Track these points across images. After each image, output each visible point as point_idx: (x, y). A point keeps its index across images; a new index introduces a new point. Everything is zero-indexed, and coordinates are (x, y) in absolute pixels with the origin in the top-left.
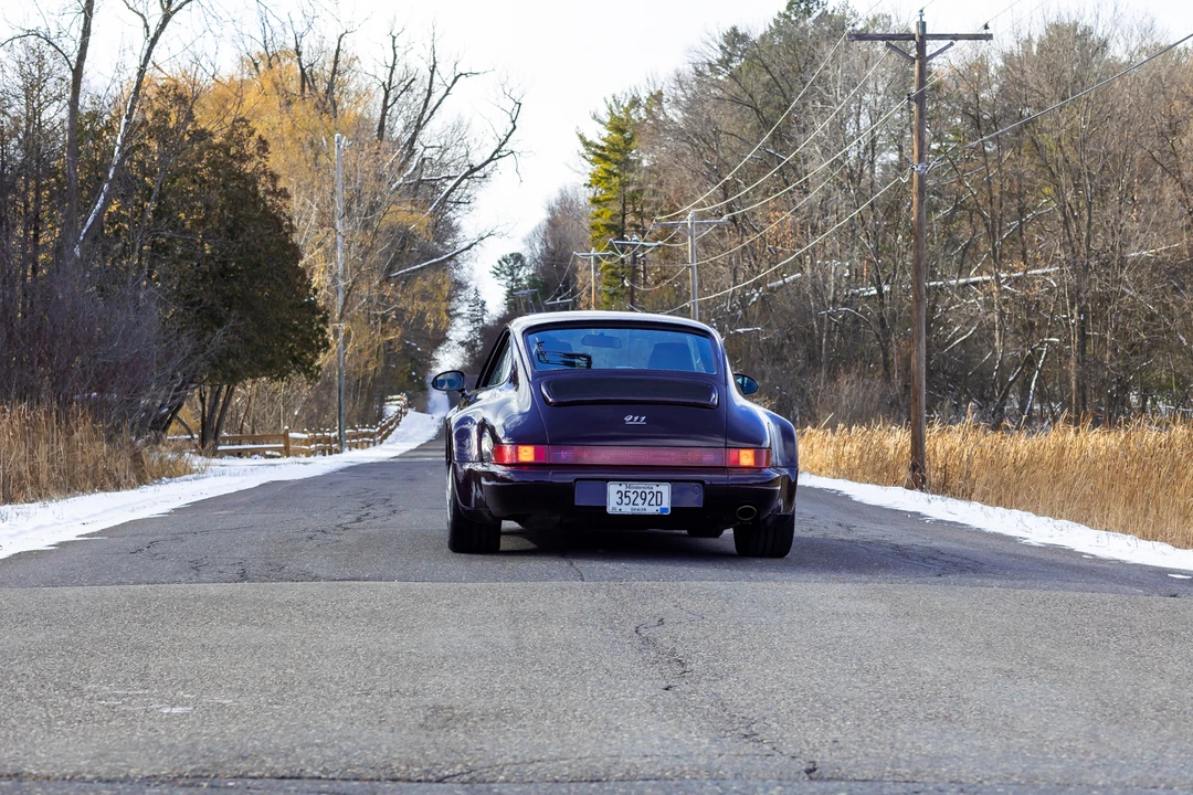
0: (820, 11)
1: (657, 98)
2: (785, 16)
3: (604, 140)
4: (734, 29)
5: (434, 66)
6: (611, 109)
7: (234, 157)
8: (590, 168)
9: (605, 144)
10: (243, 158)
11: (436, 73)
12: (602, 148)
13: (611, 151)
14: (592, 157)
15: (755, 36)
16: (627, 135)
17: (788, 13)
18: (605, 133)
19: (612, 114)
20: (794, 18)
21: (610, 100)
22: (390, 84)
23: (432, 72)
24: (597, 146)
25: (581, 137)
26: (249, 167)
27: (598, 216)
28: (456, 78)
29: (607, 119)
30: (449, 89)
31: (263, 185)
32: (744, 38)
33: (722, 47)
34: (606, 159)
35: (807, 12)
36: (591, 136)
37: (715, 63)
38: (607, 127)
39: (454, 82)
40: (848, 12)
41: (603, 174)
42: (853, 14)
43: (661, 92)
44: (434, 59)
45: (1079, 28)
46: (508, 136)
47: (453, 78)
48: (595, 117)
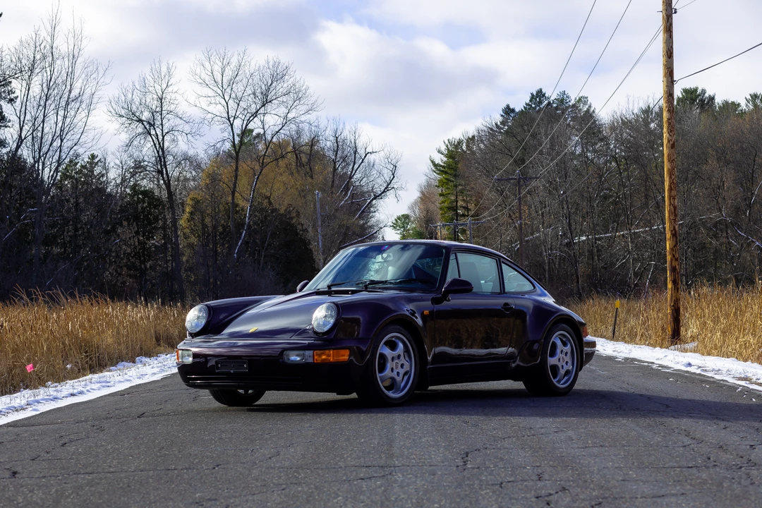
0: (546, 102)
1: (471, 139)
2: (529, 105)
3: (444, 163)
4: (508, 106)
5: (356, 150)
6: (447, 146)
8: (439, 177)
9: (445, 165)
11: (357, 153)
12: (443, 167)
13: (449, 168)
14: (439, 172)
15: (517, 110)
16: (456, 160)
17: (530, 103)
18: (445, 159)
19: (448, 149)
20: (533, 106)
21: (447, 142)
23: (355, 154)
24: (441, 166)
25: (433, 162)
27: (443, 202)
28: (366, 155)
29: (446, 152)
30: (363, 160)
32: (513, 111)
33: (502, 116)
34: (446, 173)
35: (541, 102)
36: (438, 161)
37: (499, 123)
38: (446, 156)
39: (365, 157)
40: (565, 96)
41: (445, 181)
42: (567, 97)
43: (473, 137)
44: (356, 147)
45: (699, 91)
46: (391, 181)
47: (364, 155)
48: (439, 152)
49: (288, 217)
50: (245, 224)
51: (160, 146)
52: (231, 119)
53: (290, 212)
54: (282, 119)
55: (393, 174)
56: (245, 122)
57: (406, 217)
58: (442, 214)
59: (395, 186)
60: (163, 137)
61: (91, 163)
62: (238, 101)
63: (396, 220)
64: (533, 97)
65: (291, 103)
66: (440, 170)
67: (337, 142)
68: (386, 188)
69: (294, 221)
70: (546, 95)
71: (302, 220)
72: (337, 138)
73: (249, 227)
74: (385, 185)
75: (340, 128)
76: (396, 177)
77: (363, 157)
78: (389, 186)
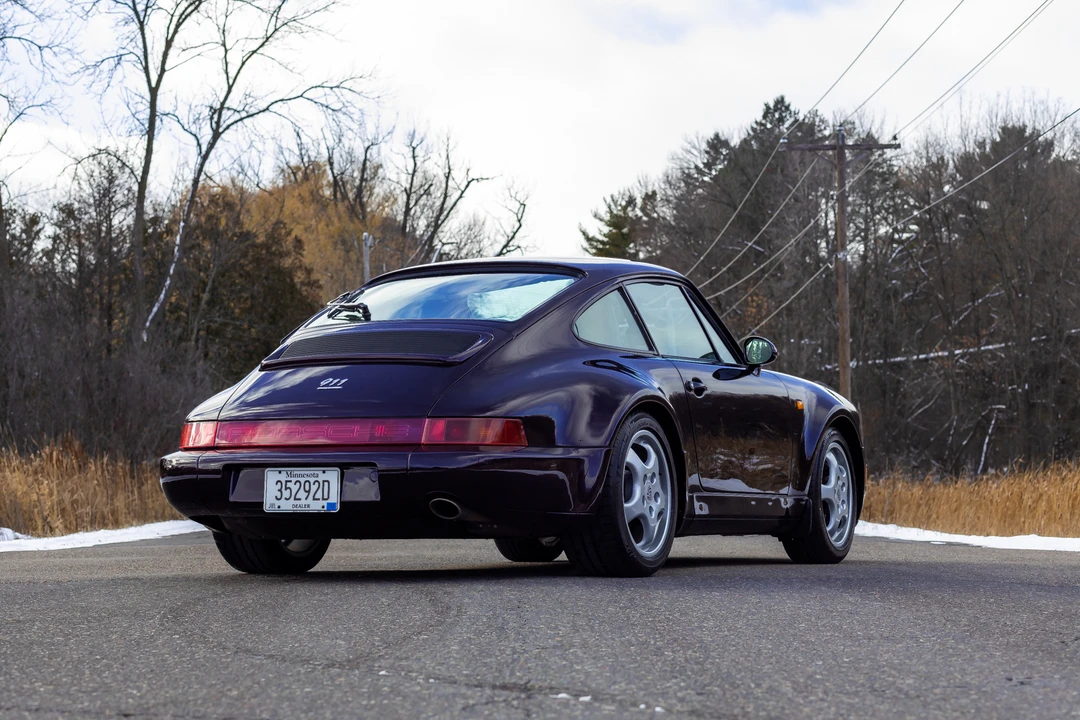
0: (792, 119)
1: (650, 197)
2: (761, 124)
3: (605, 235)
5: (449, 173)
6: (609, 207)
7: (274, 254)
9: (606, 239)
10: (282, 255)
11: (450, 178)
12: (602, 242)
13: (611, 245)
14: (594, 251)
15: (735, 142)
16: (625, 230)
17: (764, 122)
18: (606, 230)
19: (611, 212)
20: (769, 126)
21: (609, 200)
22: (411, 188)
23: (447, 178)
24: (598, 241)
25: (584, 233)
26: (287, 262)
28: (469, 183)
29: (607, 217)
30: (463, 192)
31: (299, 277)
32: (726, 144)
33: (707, 152)
35: (781, 120)
36: (593, 233)
37: (701, 166)
38: (609, 224)
39: (467, 186)
40: (817, 120)
42: (822, 121)
43: (654, 193)
44: (449, 167)
45: (1028, 131)
46: (515, 233)
47: (466, 183)
48: (595, 216)
49: (274, 249)
50: (172, 261)
53: (278, 241)
55: (519, 221)
56: (175, 20)
59: (523, 245)
64: (767, 112)
67: (414, 157)
68: (505, 246)
70: (792, 108)
72: (414, 149)
73: (181, 272)
74: (504, 243)
75: (421, 128)
76: (523, 227)
77: (463, 188)
78: (511, 243)
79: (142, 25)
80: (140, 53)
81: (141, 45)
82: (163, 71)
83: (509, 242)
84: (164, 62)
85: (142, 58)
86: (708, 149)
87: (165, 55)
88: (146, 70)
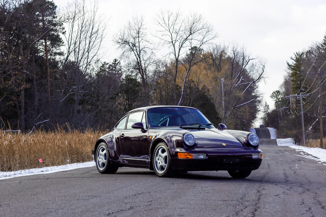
3: (294, 64)
6: (296, 56)
8: (291, 72)
11: (244, 59)
12: (294, 66)
18: (295, 62)
19: (296, 57)
21: (295, 54)
24: (292, 66)
25: (288, 64)
27: (294, 85)
28: (249, 60)
29: (295, 59)
30: (248, 63)
33: (324, 40)
34: (295, 70)
36: (291, 63)
37: (323, 44)
41: (294, 74)
43: (309, 51)
44: (244, 56)
46: (262, 74)
47: (248, 60)
48: (291, 58)
49: (203, 91)
50: (181, 95)
51: (139, 56)
52: (174, 42)
53: (204, 90)
54: (200, 42)
55: (263, 70)
56: (181, 43)
57: (278, 92)
58: (293, 91)
59: (264, 76)
60: (140, 51)
61: (115, 64)
62: (177, 33)
63: (273, 93)
65: (205, 33)
66: (291, 68)
67: (234, 54)
68: (259, 77)
69: (206, 94)
71: (210, 93)
72: (234, 51)
73: (183, 97)
74: (259, 76)
75: (236, 46)
76: (264, 72)
77: (248, 61)
78: (261, 76)
79: (174, 46)
80: (174, 52)
81: (174, 50)
82: (179, 55)
83: (260, 76)
84: (179, 54)
85: (174, 53)
86: (324, 39)
87: (179, 52)
88: (175, 55)
